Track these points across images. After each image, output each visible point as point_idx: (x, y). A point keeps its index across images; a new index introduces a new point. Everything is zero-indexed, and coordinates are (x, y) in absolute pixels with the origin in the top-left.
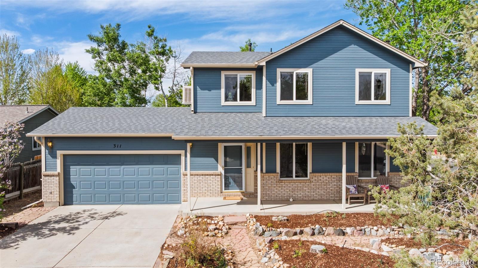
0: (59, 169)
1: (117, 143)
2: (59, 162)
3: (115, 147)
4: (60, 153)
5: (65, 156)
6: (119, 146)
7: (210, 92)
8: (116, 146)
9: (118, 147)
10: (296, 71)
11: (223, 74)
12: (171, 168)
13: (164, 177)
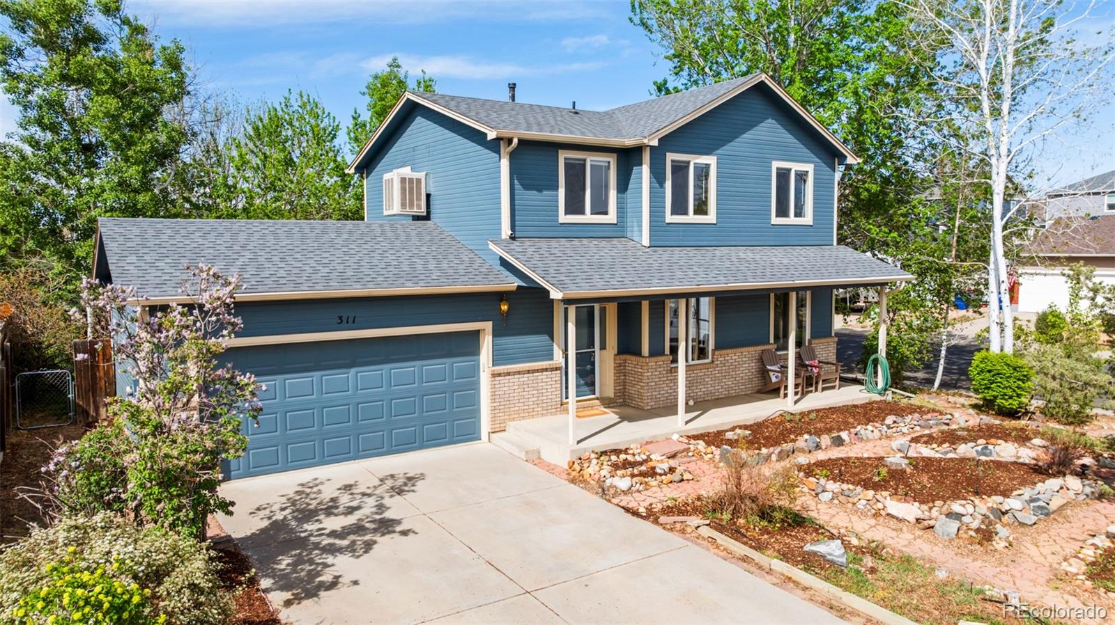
1: (347, 312)
3: (342, 324)
6: (351, 320)
7: (540, 194)
8: (345, 320)
9: (348, 322)
10: (694, 161)
11: (563, 155)
12: (459, 363)
13: (445, 384)
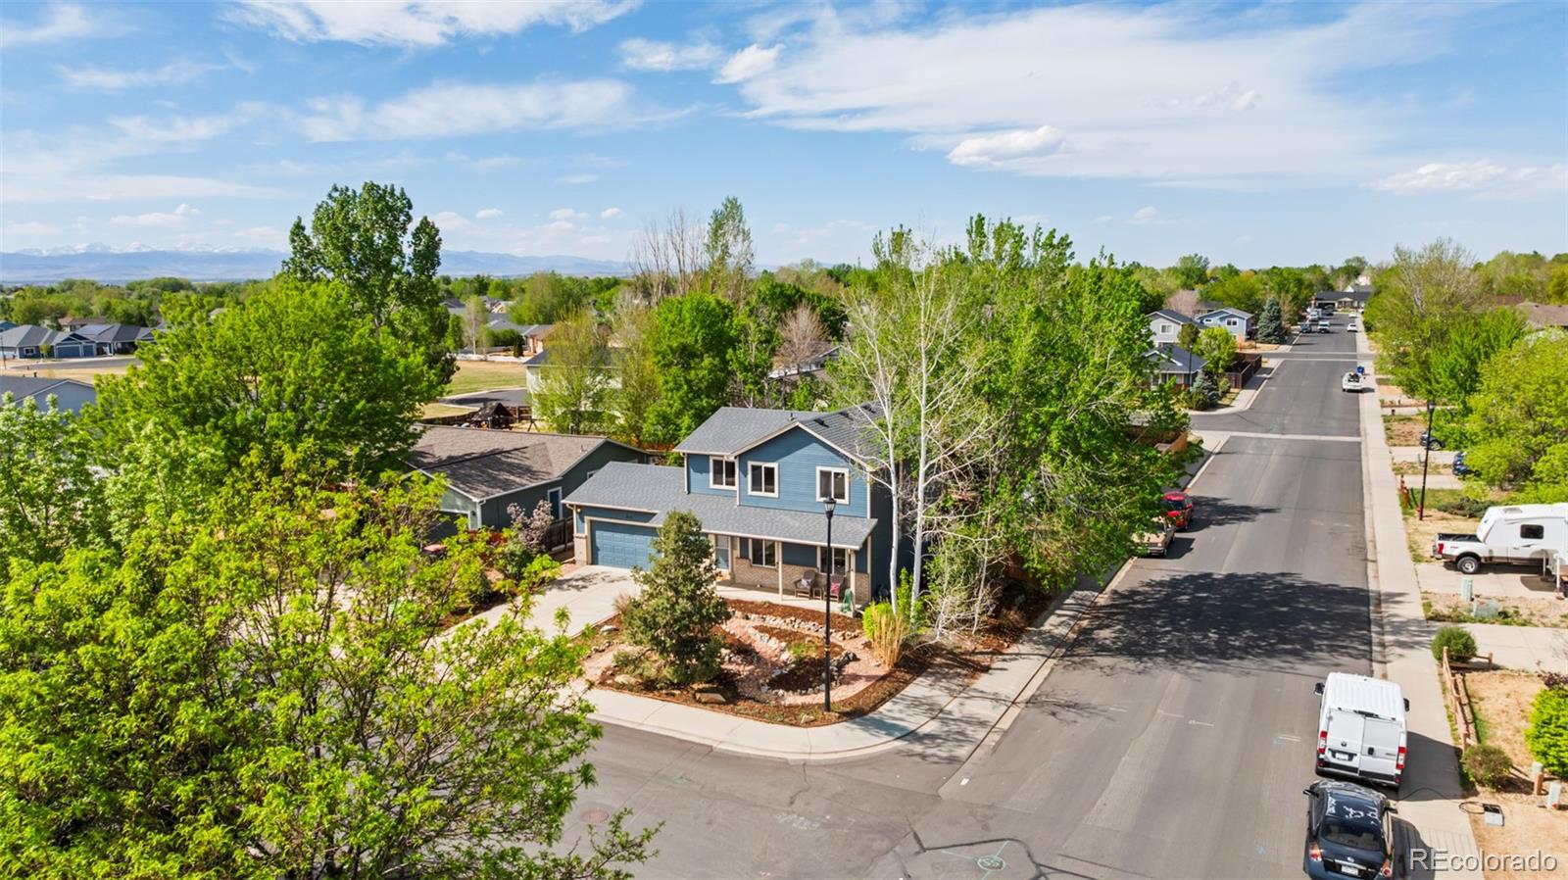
0: (586, 532)
2: (586, 526)
4: (587, 518)
5: (591, 521)
7: (701, 475)
10: (764, 465)
